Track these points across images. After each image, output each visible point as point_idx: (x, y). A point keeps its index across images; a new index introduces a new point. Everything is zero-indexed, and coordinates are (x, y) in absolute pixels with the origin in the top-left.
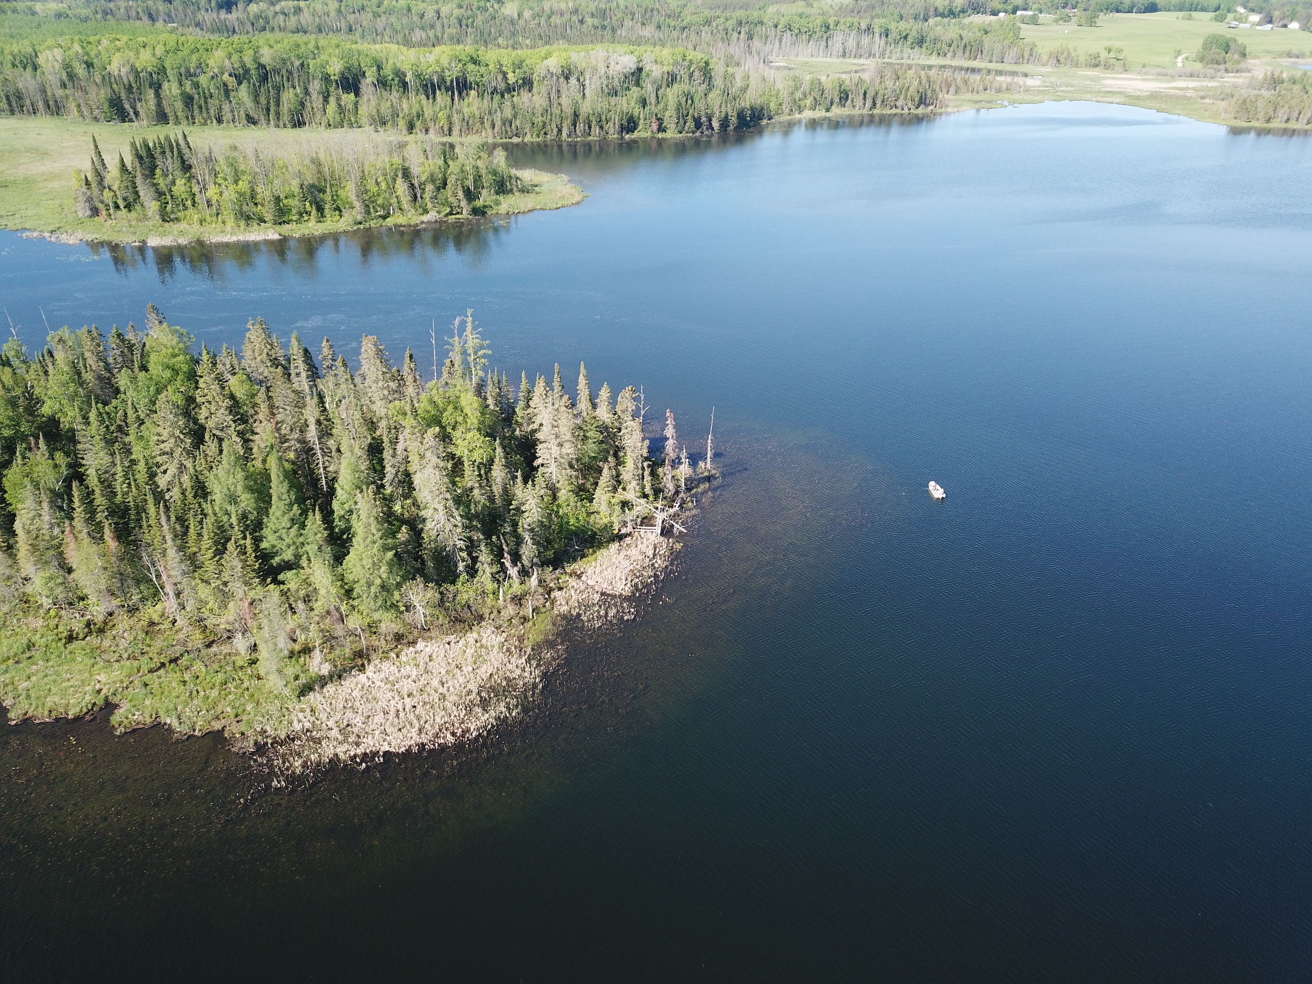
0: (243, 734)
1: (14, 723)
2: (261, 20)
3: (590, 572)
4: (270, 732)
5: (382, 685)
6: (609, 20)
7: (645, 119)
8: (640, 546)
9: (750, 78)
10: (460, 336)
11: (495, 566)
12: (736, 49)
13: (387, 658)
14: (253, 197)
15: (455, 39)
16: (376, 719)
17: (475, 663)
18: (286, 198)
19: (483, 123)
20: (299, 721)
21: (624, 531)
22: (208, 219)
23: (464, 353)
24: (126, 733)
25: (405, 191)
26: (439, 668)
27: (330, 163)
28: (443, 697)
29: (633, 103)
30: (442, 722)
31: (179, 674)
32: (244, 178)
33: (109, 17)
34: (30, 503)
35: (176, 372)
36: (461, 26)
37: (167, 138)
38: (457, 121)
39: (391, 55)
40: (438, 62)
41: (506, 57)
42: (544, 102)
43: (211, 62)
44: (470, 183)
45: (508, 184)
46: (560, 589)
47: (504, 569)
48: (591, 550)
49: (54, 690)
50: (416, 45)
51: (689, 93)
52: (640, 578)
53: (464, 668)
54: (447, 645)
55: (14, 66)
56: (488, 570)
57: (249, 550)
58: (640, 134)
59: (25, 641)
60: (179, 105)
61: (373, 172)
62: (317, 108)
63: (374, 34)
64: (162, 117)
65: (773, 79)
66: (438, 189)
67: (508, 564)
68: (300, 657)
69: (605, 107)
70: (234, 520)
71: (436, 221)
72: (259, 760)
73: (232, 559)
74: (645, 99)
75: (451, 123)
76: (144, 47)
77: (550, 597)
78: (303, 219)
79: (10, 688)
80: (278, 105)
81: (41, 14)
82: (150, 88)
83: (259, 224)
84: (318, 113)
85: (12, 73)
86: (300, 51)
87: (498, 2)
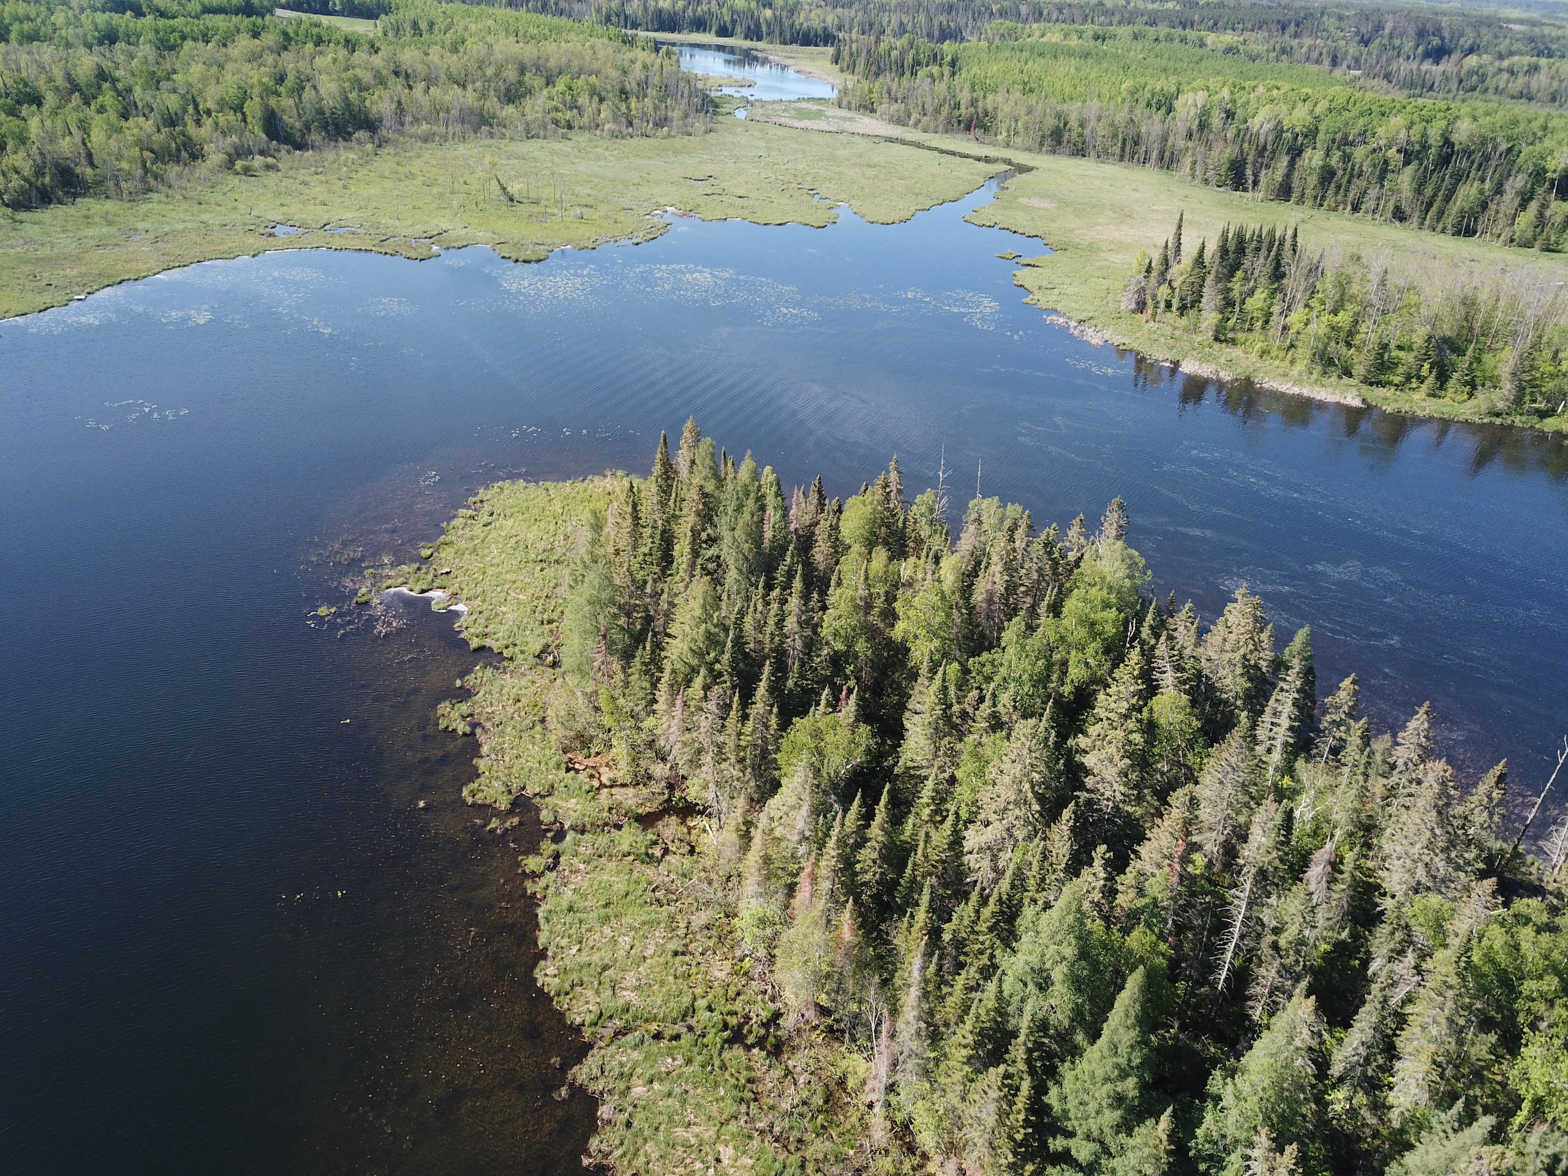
1: (586, 1161)
2: (1474, 76)
14: (1351, 334)
18: (1398, 349)
22: (1274, 352)
27: (1491, 307)
32: (1350, 307)
33: (1284, 57)
37: (1272, 233)
43: (1381, 131)
49: (662, 1133)
59: (688, 998)
60: (1313, 180)
62: (1505, 213)
64: (1284, 192)
70: (1026, 1019)
76: (1305, 101)
78: (1408, 386)
79: (622, 1086)
80: (1447, 199)
81: (1210, 47)
82: (1288, 153)
83: (1340, 377)
84: (1502, 221)
85: (1142, 113)
86: (1517, 130)
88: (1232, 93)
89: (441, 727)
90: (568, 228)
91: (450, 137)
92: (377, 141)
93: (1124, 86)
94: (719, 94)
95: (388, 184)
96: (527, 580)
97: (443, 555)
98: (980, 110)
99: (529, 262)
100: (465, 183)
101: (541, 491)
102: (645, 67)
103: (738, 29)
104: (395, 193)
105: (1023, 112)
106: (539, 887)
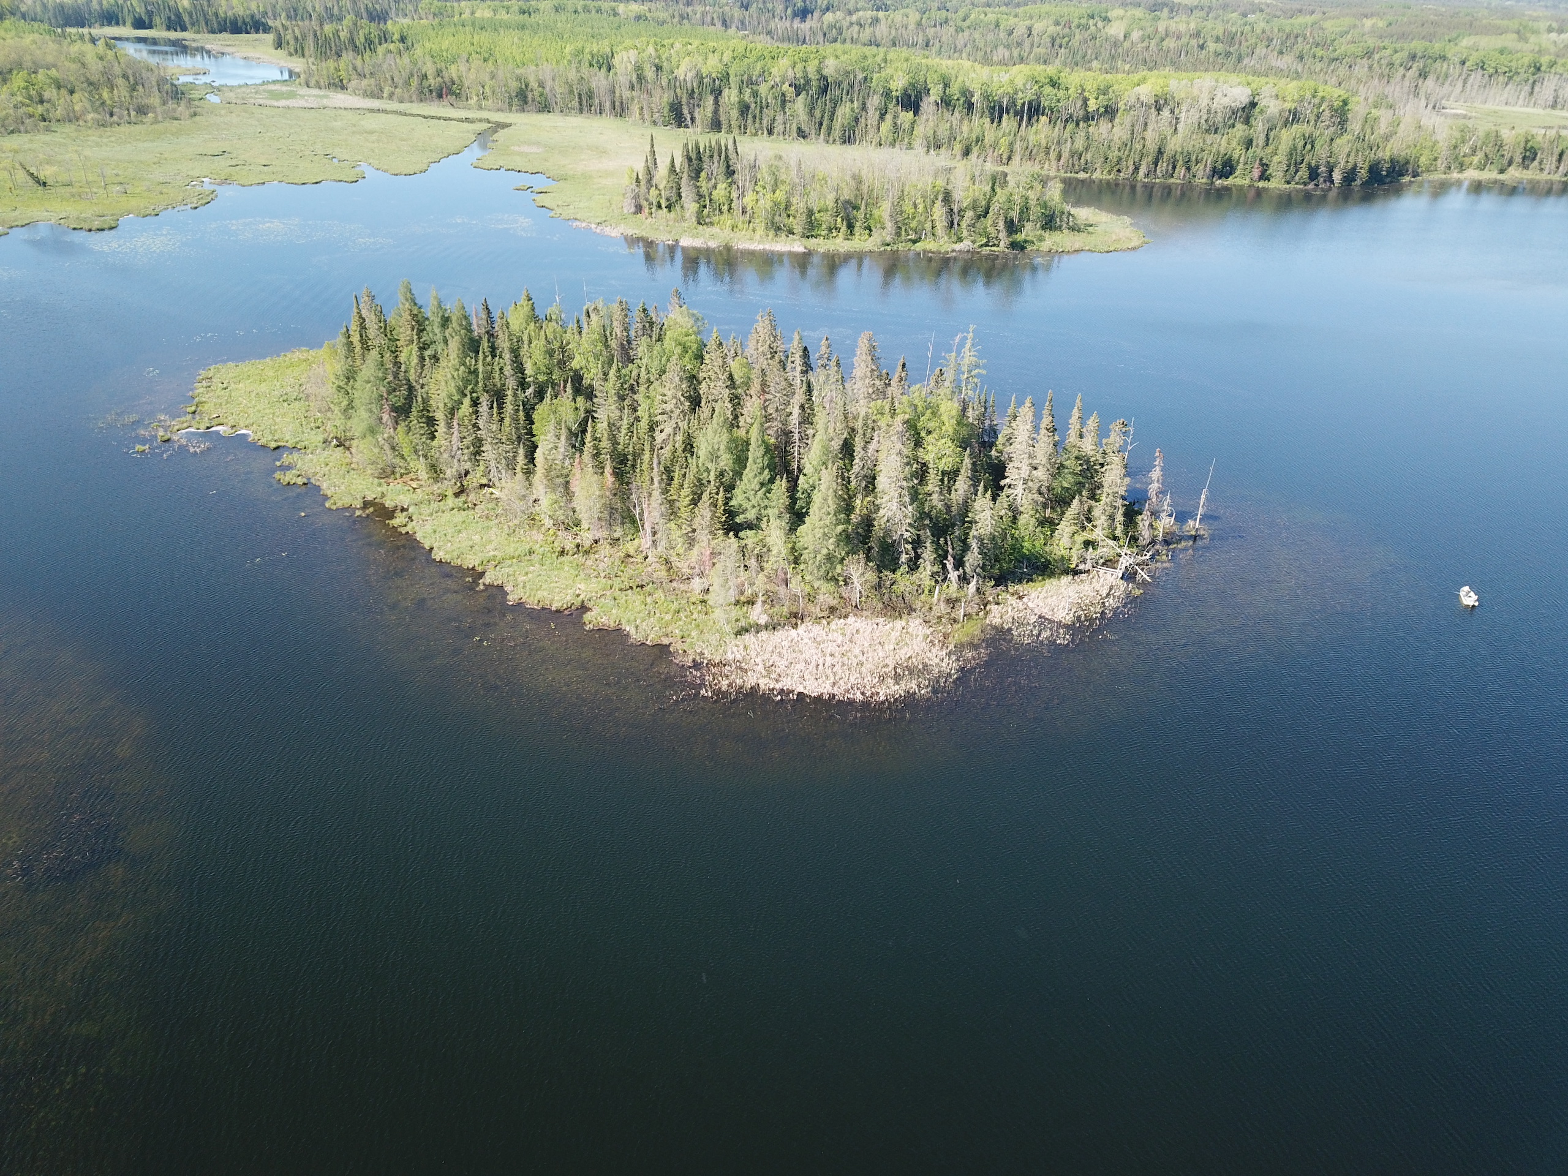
0: (685, 651)
1: (511, 603)
2: (834, 30)
3: (1033, 595)
4: (707, 655)
5: (810, 642)
6: (1237, 46)
7: (1246, 163)
8: (1095, 584)
9: (1401, 125)
10: (958, 351)
11: (936, 566)
12: (1395, 90)
13: (819, 623)
14: (787, 208)
15: (1041, 59)
16: (798, 666)
17: (897, 645)
18: (819, 212)
19: (1048, 153)
20: (733, 653)
21: (1081, 567)
22: (740, 225)
24: (593, 630)
25: (942, 216)
26: (863, 640)
27: (871, 181)
28: (861, 664)
29: (1234, 144)
30: (856, 682)
31: (642, 596)
32: (782, 187)
33: (685, 21)
34: (550, 436)
35: (685, 350)
36: (1053, 45)
37: (718, 143)
38: (1019, 149)
39: (961, 73)
40: (1012, 82)
41: (1091, 81)
42: (1126, 136)
43: (774, 71)
44: (1014, 214)
45: (1058, 220)
46: (998, 604)
47: (944, 571)
48: (1040, 578)
49: (544, 587)
50: (994, 64)
51: (1310, 136)
52: (1086, 612)
53: (886, 646)
54: (875, 625)
55: (591, 65)
56: (929, 568)
57: (720, 503)
58: (1236, 180)
59: (528, 547)
60: (735, 113)
61: (913, 192)
62: (871, 125)
63: (952, 51)
64: (716, 125)
65: (1432, 128)
66: (979, 217)
67: (949, 567)
68: (743, 606)
69: (1198, 145)
70: (712, 478)
71: (968, 251)
72: (694, 673)
73: (704, 509)
74: (1251, 141)
75: (1012, 151)
76: (713, 52)
77: (985, 608)
78: (831, 235)
79: (511, 579)
80: (831, 119)
81: (623, 16)
82: (711, 93)
83: (787, 236)
84: (872, 132)
85: (588, 71)
86: (867, 63)
87: (1104, 20)
88: (657, 50)
89: (284, 483)
90: (118, 202)
93: (567, 50)
94: (180, 82)
96: (282, 411)
97: (205, 408)
98: (447, 79)
99: (103, 230)
101: (250, 366)
105: (487, 78)
106: (408, 529)
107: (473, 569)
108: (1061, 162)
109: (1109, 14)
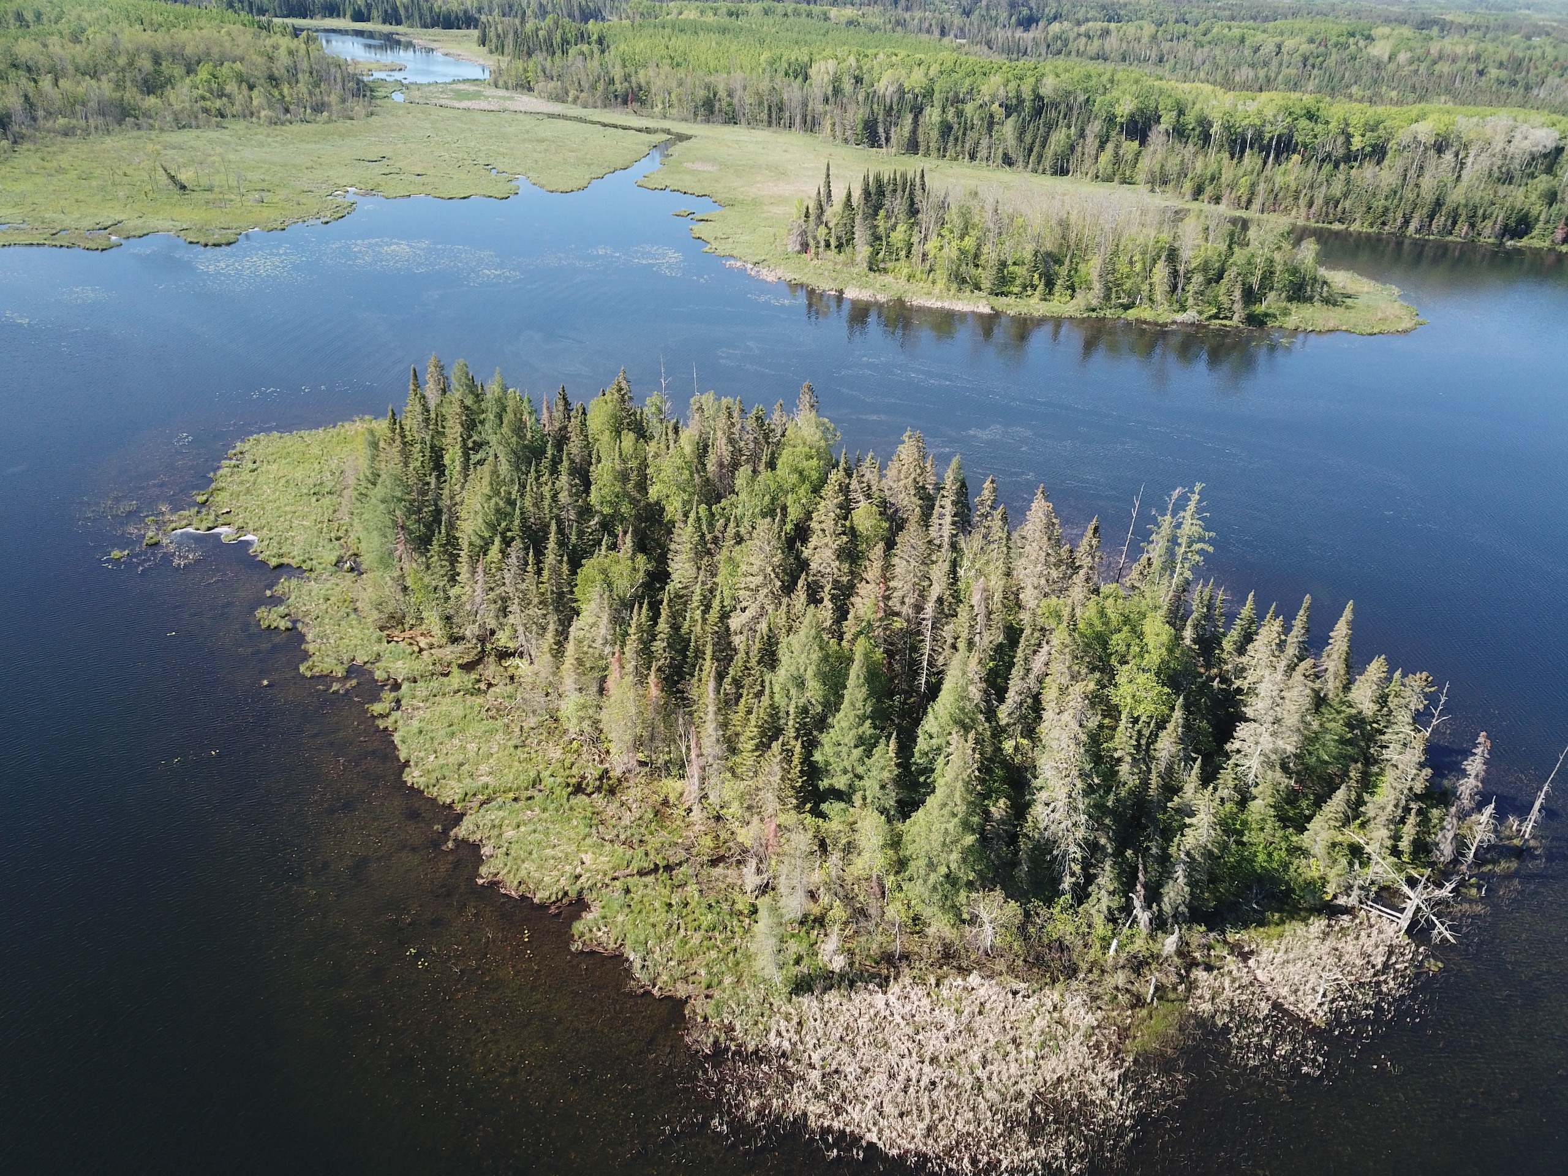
0: (706, 1020)
1: (480, 881)
2: (1059, 41)
3: (1265, 955)
4: (738, 1033)
5: (903, 1023)
6: (1524, 73)
7: (1547, 222)
8: (1363, 939)
10: (1174, 514)
11: (1117, 898)
13: (923, 981)
14: (976, 256)
15: (1292, 83)
16: (876, 1080)
17: (1042, 1047)
18: (1014, 264)
19: (1297, 198)
20: (779, 1034)
21: (1342, 901)
22: (918, 276)
23: (1174, 541)
24: (582, 952)
25: (1163, 278)
26: (988, 1031)
27: (1080, 227)
28: (978, 1087)
29: (1533, 197)
30: (964, 1131)
31: (668, 891)
32: (973, 233)
33: (899, 28)
34: (593, 606)
35: (803, 478)
36: (1305, 66)
37: (904, 176)
38: (1262, 192)
39: (1201, 98)
40: (1260, 112)
42: (1395, 181)
43: (984, 89)
44: (1255, 281)
45: (1309, 288)
46: (1209, 968)
47: (1127, 909)
48: (1277, 916)
49: (535, 854)
50: (1237, 87)
52: (1349, 1003)
53: (1023, 1048)
54: (1010, 996)
55: (787, 74)
56: (1105, 902)
57: (797, 758)
58: (1533, 241)
59: (534, 773)
60: (935, 134)
61: (1130, 247)
62: (1089, 154)
63: (1188, 68)
64: (913, 146)
66: (1209, 282)
67: (1137, 903)
68: (813, 928)
69: (1486, 198)
71: (1193, 324)
72: (711, 1072)
73: (773, 763)
75: (1253, 193)
76: (919, 65)
77: (1188, 976)
78: (1025, 294)
79: (495, 832)
80: (1043, 145)
81: (833, 21)
82: (911, 111)
83: (972, 292)
84: (1088, 162)
85: (782, 81)
86: (1090, 84)
87: (1367, 39)
88: (858, 61)
89: (263, 627)
90: (251, 212)
91: (93, 130)
92: (11, 137)
93: (762, 58)
94: (371, 78)
95: (39, 180)
96: (306, 509)
97: (219, 498)
98: (634, 85)
99: (219, 245)
100: (125, 175)
101: (297, 438)
102: (291, 53)
103: (375, 13)
104: (51, 188)
105: (674, 84)
106: (389, 722)
107: (450, 806)
108: (1313, 210)
109: (1372, 32)
